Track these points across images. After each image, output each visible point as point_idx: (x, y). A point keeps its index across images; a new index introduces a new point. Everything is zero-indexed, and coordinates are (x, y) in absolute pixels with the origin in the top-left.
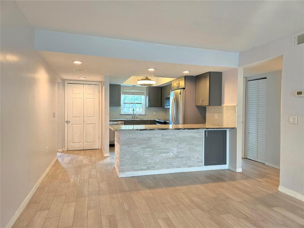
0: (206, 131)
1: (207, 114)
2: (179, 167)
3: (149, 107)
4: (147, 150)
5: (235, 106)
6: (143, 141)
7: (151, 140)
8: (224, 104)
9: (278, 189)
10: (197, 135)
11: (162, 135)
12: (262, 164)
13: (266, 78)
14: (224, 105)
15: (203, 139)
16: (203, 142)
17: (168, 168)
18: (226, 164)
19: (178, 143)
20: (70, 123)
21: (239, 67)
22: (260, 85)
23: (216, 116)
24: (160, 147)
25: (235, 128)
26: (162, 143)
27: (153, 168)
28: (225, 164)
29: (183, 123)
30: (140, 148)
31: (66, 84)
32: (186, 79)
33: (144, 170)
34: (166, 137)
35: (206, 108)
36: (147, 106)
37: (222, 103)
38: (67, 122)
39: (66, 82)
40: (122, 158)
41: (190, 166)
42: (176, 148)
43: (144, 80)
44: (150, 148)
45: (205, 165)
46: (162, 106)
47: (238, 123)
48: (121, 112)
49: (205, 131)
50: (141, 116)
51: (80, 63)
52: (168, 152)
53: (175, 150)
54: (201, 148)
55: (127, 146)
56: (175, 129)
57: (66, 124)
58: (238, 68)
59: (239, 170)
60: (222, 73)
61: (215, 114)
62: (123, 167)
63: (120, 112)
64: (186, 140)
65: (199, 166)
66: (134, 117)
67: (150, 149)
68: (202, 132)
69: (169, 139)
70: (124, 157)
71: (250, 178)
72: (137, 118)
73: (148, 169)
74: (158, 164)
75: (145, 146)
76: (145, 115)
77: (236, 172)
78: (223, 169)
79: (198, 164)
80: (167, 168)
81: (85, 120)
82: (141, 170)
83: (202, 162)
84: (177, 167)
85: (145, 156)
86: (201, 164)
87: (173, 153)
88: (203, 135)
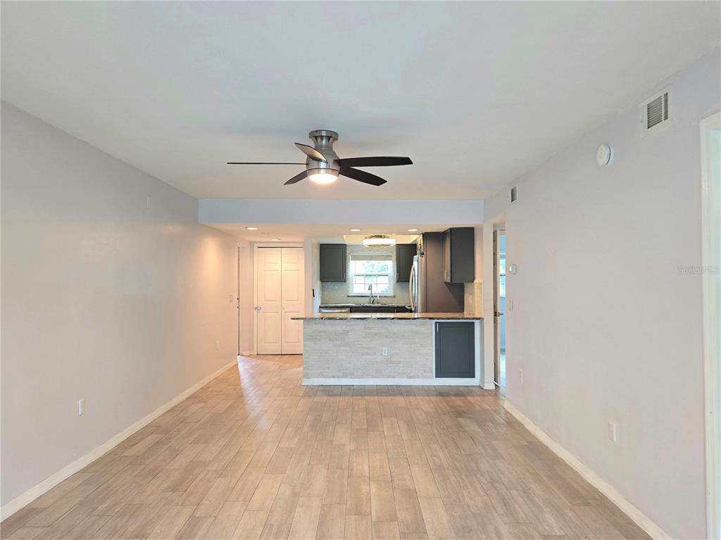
0: (438, 322)
2: (393, 377)
3: (398, 281)
4: (342, 348)
7: (348, 335)
8: (476, 279)
10: (423, 329)
11: (365, 328)
14: (476, 281)
15: (432, 336)
16: (432, 341)
17: (375, 377)
18: (475, 377)
19: (391, 340)
20: (261, 310)
21: (484, 222)
24: (362, 345)
26: (363, 340)
27: (352, 375)
28: (473, 376)
30: (331, 345)
31: (255, 248)
33: (338, 377)
34: (372, 331)
35: (464, 285)
38: (256, 308)
39: (256, 245)
42: (387, 348)
45: (436, 377)
47: (485, 310)
48: (350, 292)
49: (435, 322)
50: (386, 299)
51: (256, 229)
52: (375, 354)
54: (429, 349)
57: (255, 312)
58: (483, 224)
60: (475, 229)
61: (470, 296)
62: (308, 371)
63: (348, 291)
64: (403, 336)
65: (426, 377)
66: (373, 301)
67: (348, 348)
68: (432, 325)
69: (376, 334)
72: (378, 303)
73: (344, 376)
74: (358, 370)
75: (339, 342)
76: (395, 296)
79: (425, 374)
80: (373, 377)
81: (283, 306)
82: (334, 377)
83: (432, 372)
84: (389, 377)
85: (340, 357)
86: (430, 374)
87: (382, 355)
88: (432, 330)
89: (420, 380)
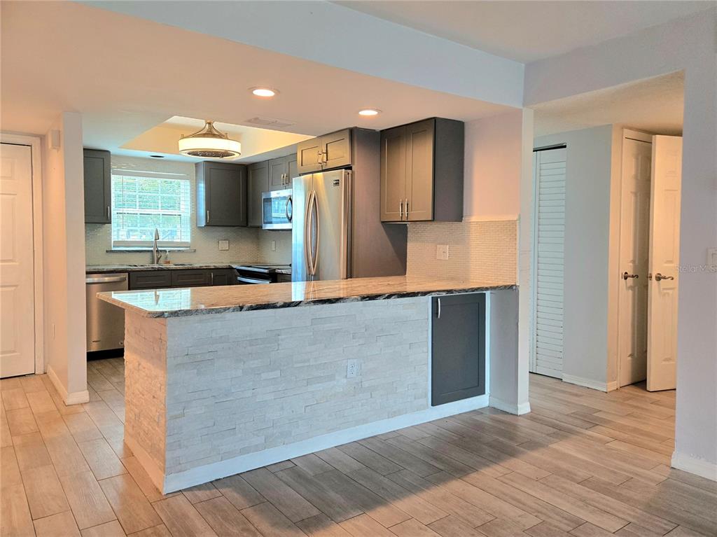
0: (437, 298)
1: (412, 248)
2: (365, 421)
3: (208, 225)
4: (264, 376)
5: (514, 223)
6: (251, 345)
8: (471, 215)
9: (670, 464)
11: (313, 322)
12: (555, 380)
13: (565, 147)
14: (474, 219)
15: (427, 323)
16: (428, 334)
17: (333, 429)
18: (484, 393)
21: (524, 105)
22: (543, 166)
23: (444, 252)
24: (309, 360)
25: (514, 287)
29: (345, 277)
32: (355, 138)
33: (257, 451)
34: (328, 326)
35: (407, 228)
36: (203, 224)
37: (464, 214)
40: (176, 417)
41: (395, 412)
42: (355, 361)
43: (204, 135)
44: (274, 370)
45: (432, 405)
46: (250, 224)
47: (521, 271)
48: (112, 243)
49: (432, 298)
50: (180, 255)
52: (331, 378)
53: (352, 366)
54: (423, 352)
55: (196, 371)
58: (521, 110)
59: (524, 408)
60: (465, 124)
61: (438, 246)
62: (178, 451)
63: (108, 241)
64: (382, 330)
65: (418, 409)
66: (158, 259)
67: (277, 374)
68: (427, 303)
69: (335, 332)
71: (571, 432)
72: (167, 263)
73: (270, 442)
75: (259, 364)
77: (517, 415)
78: (477, 408)
79: (416, 403)
80: (329, 431)
82: (245, 451)
83: (426, 396)
87: (345, 377)
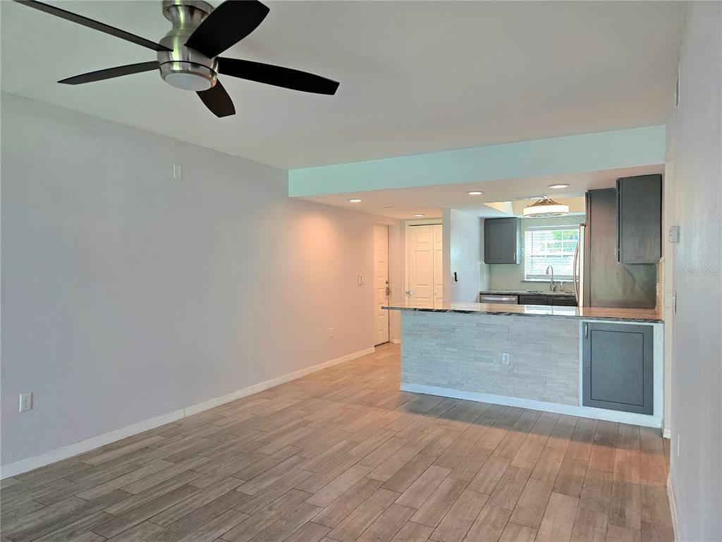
0: (586, 323)
2: (518, 396)
4: (447, 349)
7: (454, 332)
10: (562, 332)
15: (577, 341)
16: (578, 351)
17: (492, 393)
18: (653, 415)
19: (515, 343)
20: (413, 295)
24: (474, 347)
26: (477, 340)
28: (651, 413)
30: (434, 344)
31: (407, 227)
33: (444, 386)
34: (487, 329)
38: (407, 293)
39: (407, 223)
41: (545, 398)
42: (508, 355)
44: (452, 347)
45: (584, 405)
52: (490, 361)
53: (505, 357)
54: (575, 363)
56: (489, 313)
57: (406, 297)
65: (568, 403)
67: (455, 350)
68: (577, 326)
69: (493, 334)
70: (408, 357)
72: (562, 291)
73: (451, 386)
74: (469, 381)
75: (443, 341)
79: (566, 398)
80: (489, 393)
81: (435, 291)
82: (437, 385)
83: (577, 396)
84: (511, 395)
85: (444, 360)
86: (574, 399)
87: (501, 363)
88: (578, 334)
89: (558, 405)
